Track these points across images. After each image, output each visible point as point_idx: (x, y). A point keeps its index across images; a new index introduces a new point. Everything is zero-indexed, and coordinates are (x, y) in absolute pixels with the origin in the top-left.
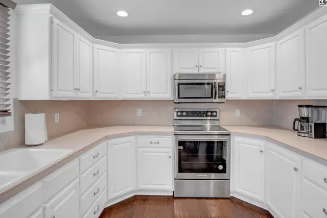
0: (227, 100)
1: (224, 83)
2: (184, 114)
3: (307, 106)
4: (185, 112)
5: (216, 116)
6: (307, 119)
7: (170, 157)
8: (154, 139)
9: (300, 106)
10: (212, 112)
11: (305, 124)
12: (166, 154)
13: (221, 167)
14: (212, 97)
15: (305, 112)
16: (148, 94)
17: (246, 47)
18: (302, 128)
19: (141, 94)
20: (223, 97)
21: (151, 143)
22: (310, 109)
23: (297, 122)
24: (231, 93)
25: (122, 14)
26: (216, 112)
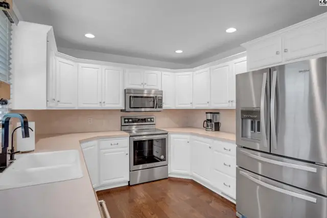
0: (164, 110)
1: (162, 97)
2: (130, 120)
3: (211, 113)
4: (131, 119)
5: (153, 121)
6: (210, 121)
7: (127, 154)
8: (114, 141)
9: (207, 113)
10: (151, 119)
11: (209, 124)
12: (123, 152)
13: (162, 157)
14: (153, 108)
15: (209, 117)
16: (103, 104)
17: (174, 72)
18: (208, 126)
19: (97, 104)
20: (161, 107)
21: (111, 145)
22: (212, 115)
23: (205, 122)
24: (166, 105)
25: (90, 36)
26: (153, 118)
